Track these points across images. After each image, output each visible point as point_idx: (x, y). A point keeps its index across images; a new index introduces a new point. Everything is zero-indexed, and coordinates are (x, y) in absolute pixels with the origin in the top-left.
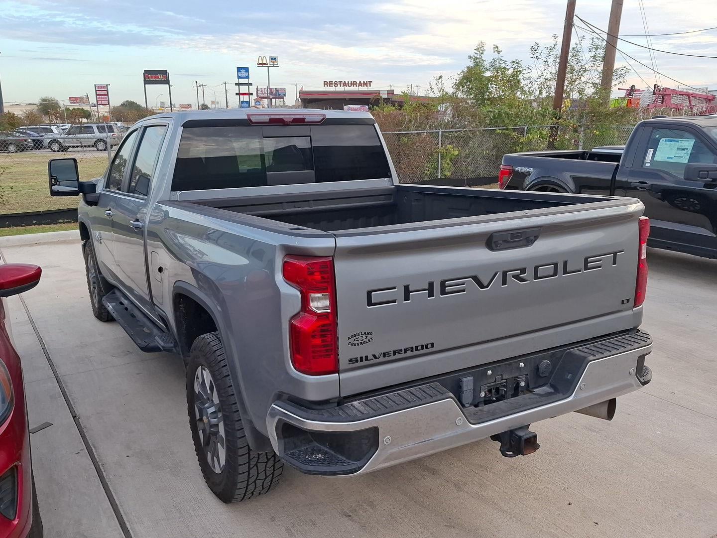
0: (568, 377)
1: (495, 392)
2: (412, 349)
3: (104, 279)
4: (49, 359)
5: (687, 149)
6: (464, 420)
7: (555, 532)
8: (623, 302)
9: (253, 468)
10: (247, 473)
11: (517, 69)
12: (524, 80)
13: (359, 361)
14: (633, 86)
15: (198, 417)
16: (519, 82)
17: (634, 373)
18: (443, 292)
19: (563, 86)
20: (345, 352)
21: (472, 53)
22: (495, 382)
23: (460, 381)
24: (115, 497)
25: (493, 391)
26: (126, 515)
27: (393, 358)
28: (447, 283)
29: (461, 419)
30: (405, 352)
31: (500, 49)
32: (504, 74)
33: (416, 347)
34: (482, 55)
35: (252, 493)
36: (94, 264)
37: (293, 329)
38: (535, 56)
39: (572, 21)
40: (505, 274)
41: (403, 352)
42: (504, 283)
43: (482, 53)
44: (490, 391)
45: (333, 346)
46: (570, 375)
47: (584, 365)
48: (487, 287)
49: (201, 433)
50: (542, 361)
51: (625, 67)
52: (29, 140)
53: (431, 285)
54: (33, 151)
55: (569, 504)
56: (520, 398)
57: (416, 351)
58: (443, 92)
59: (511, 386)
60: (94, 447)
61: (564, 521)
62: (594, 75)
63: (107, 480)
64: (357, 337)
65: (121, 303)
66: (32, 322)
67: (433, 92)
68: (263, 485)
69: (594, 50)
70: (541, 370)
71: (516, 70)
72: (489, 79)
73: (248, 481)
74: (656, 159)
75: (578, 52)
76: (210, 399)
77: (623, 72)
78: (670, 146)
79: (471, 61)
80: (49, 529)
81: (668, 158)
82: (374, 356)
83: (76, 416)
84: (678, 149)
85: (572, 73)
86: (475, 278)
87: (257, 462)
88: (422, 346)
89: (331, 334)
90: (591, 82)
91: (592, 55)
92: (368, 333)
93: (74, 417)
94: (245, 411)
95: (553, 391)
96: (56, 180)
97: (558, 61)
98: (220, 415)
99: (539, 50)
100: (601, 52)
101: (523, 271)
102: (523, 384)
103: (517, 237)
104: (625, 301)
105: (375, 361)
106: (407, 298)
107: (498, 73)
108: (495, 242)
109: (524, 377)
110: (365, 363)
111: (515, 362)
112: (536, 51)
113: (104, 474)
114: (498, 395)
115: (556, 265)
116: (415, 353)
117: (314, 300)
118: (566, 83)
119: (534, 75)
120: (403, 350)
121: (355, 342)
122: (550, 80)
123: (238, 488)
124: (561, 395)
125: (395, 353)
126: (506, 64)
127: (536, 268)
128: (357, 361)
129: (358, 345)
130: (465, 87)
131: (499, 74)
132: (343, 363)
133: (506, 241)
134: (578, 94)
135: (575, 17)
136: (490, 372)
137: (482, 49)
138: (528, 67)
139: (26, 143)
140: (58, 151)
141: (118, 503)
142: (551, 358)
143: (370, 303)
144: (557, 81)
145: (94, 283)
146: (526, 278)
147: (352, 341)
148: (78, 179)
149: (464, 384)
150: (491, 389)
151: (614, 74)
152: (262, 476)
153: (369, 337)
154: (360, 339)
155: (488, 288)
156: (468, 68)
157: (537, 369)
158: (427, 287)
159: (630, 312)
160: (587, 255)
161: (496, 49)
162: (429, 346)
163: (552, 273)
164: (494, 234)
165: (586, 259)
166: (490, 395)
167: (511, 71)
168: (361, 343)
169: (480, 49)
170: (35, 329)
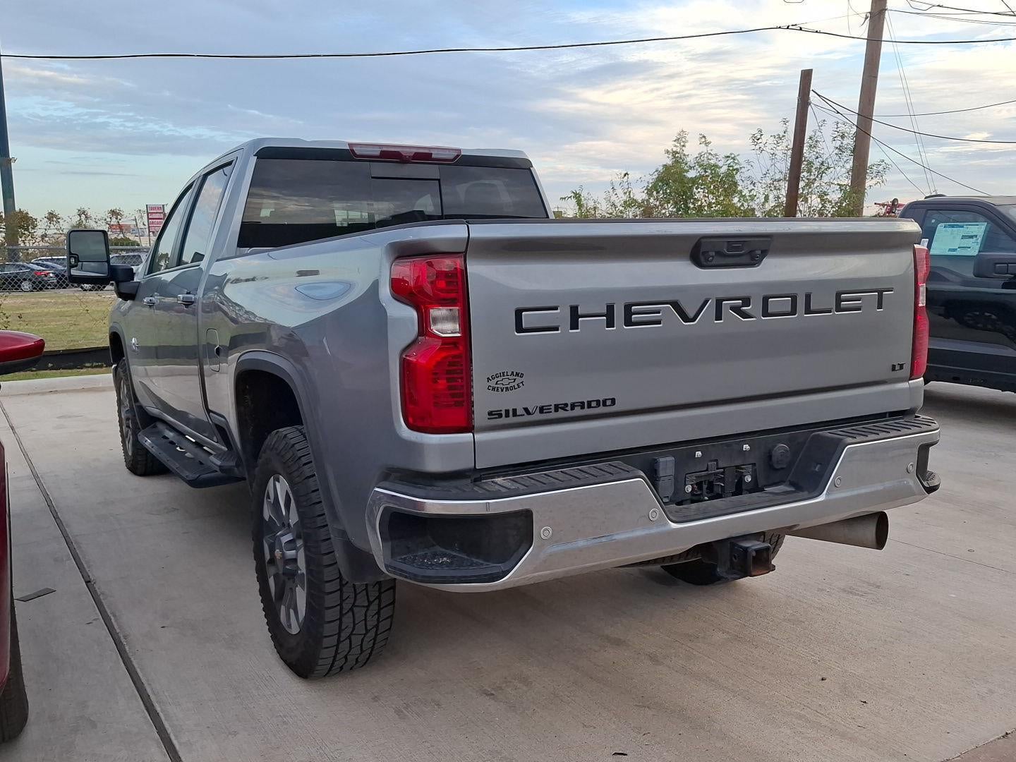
0: (817, 469)
1: (707, 489)
2: (582, 405)
3: (141, 408)
4: (56, 518)
5: (976, 236)
6: (660, 513)
7: (802, 712)
8: (894, 368)
9: (346, 613)
10: (338, 622)
11: (732, 166)
12: (743, 181)
13: (504, 415)
14: (895, 200)
15: (268, 557)
16: (736, 184)
17: (913, 470)
18: (628, 322)
19: (798, 189)
20: (483, 400)
21: (671, 146)
22: (707, 470)
23: (655, 462)
24: (140, 675)
25: (705, 486)
26: (155, 694)
27: (553, 415)
28: (633, 308)
29: (656, 511)
30: (572, 409)
31: (708, 139)
32: (715, 175)
33: (589, 403)
34: (684, 148)
35: (346, 657)
36: (128, 390)
37: (406, 366)
38: (757, 147)
39: (808, 98)
40: (719, 303)
41: (569, 408)
42: (719, 317)
43: (683, 146)
44: (699, 485)
45: (465, 388)
46: (819, 466)
47: (839, 449)
48: (694, 320)
49: (271, 581)
50: (776, 446)
51: (883, 161)
52: (51, 275)
53: (610, 308)
54: (56, 290)
55: (823, 679)
56: (745, 497)
57: (588, 408)
58: (629, 194)
59: (731, 480)
60: (115, 616)
61: (815, 699)
62: (840, 174)
63: (130, 655)
64: (500, 379)
65: (165, 438)
66: (36, 476)
67: (616, 194)
68: (361, 645)
69: (839, 138)
70: (774, 459)
71: (731, 168)
72: (694, 181)
73: (339, 634)
74: (932, 252)
75: (817, 141)
76: (286, 525)
77: (881, 168)
78: (952, 234)
79: (668, 157)
80: (38, 713)
81: (950, 250)
82: (526, 410)
83: (89, 582)
84: (964, 237)
85: (809, 171)
86: (676, 305)
87: (354, 605)
88: (598, 401)
89: (462, 378)
90: (836, 183)
91: (837, 146)
92: (517, 374)
93: (87, 582)
94: (335, 517)
95: (793, 489)
96: (77, 260)
97: (790, 152)
98: (300, 543)
99: (764, 139)
100: (849, 142)
101: (746, 301)
102: (748, 479)
103: (737, 249)
104: (897, 368)
105: (527, 418)
106: (574, 325)
107: (706, 172)
108: (704, 253)
109: (750, 468)
110: (512, 420)
111: (736, 443)
112: (758, 139)
113: (127, 648)
114: (713, 494)
115: (794, 299)
116: (587, 411)
117: (436, 320)
118: (802, 184)
119: (757, 174)
120: (569, 405)
121: (497, 386)
122: (779, 180)
123: (324, 646)
124: (805, 494)
125: (557, 408)
126: (717, 158)
127: (765, 300)
128: (500, 416)
129: (502, 391)
130: (661, 192)
131: (707, 174)
132: (480, 417)
133: (719, 254)
134: (819, 200)
135: (811, 92)
136: (699, 454)
137: (684, 140)
138: (748, 162)
139: (46, 279)
140: (90, 290)
141: (144, 680)
142: (789, 441)
143: (520, 329)
144: (789, 181)
145: (128, 419)
146: (752, 313)
147: (493, 383)
148: (108, 261)
149: (661, 467)
150: (702, 481)
151: (868, 171)
152: (360, 629)
153: (519, 380)
154: (505, 382)
155: (696, 322)
156: (665, 166)
157: (770, 457)
158: (604, 311)
159: (905, 385)
160: (841, 289)
161: (703, 140)
162: (609, 403)
163: (789, 309)
164: (703, 240)
165: (838, 295)
166: (699, 493)
167: (724, 169)
168: (507, 389)
169: (681, 139)
170: (39, 484)
